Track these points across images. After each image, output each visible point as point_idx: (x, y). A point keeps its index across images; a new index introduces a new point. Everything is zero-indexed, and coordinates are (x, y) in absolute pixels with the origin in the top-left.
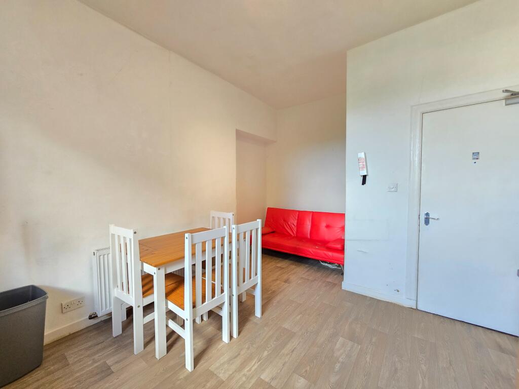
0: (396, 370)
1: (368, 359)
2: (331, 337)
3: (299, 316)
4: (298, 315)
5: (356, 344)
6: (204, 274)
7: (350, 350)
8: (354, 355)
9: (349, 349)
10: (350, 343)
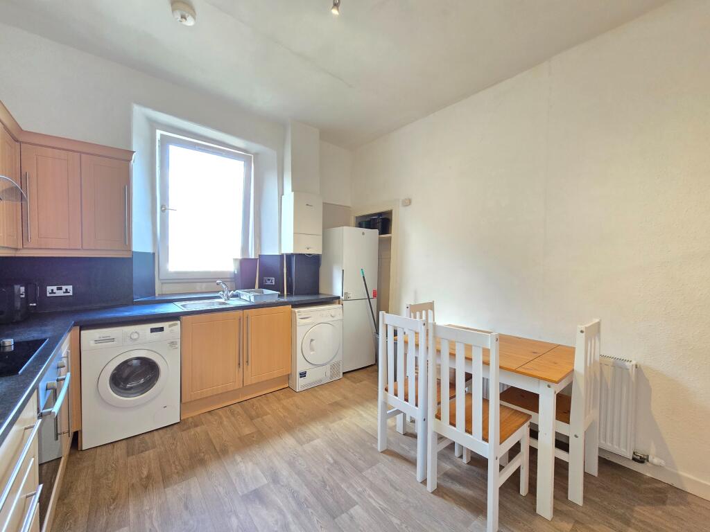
0: (186, 507)
1: (221, 489)
2: (275, 472)
3: (330, 459)
4: (333, 458)
5: (246, 492)
6: (453, 397)
7: (244, 479)
8: (236, 480)
9: (246, 480)
10: (252, 487)
